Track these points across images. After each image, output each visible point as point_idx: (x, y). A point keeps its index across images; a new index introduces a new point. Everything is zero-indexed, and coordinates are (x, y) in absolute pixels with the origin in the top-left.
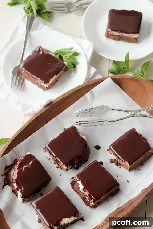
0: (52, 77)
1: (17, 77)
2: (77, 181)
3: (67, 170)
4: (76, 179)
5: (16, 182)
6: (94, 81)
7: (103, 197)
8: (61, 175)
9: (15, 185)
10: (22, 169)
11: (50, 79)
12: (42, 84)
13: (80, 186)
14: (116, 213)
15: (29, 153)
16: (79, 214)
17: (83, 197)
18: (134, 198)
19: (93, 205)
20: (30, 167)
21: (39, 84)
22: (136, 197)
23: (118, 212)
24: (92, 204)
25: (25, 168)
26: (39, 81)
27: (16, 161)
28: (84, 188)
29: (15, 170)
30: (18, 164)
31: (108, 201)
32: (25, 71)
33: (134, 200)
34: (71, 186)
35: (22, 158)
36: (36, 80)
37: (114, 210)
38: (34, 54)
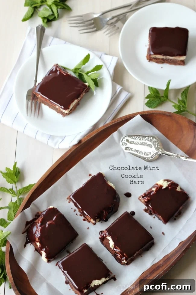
0: (73, 102)
1: (32, 101)
2: (106, 237)
3: (95, 224)
4: (106, 235)
5: (39, 241)
6: (122, 119)
7: (136, 254)
8: (88, 228)
9: (38, 244)
10: (46, 226)
11: (71, 104)
12: (61, 109)
13: (110, 242)
14: (151, 271)
15: (51, 207)
16: (111, 274)
17: (114, 254)
18: (170, 253)
19: (126, 262)
20: (54, 223)
21: (58, 109)
22: (173, 252)
23: (153, 270)
24: (124, 262)
25: (49, 225)
26: (57, 107)
27: (37, 216)
28: (115, 244)
29: (37, 228)
30: (41, 220)
31: (142, 256)
32: (41, 96)
33: (171, 256)
34: (100, 241)
35: (44, 213)
36: (55, 105)
37: (149, 267)
38: (51, 74)
